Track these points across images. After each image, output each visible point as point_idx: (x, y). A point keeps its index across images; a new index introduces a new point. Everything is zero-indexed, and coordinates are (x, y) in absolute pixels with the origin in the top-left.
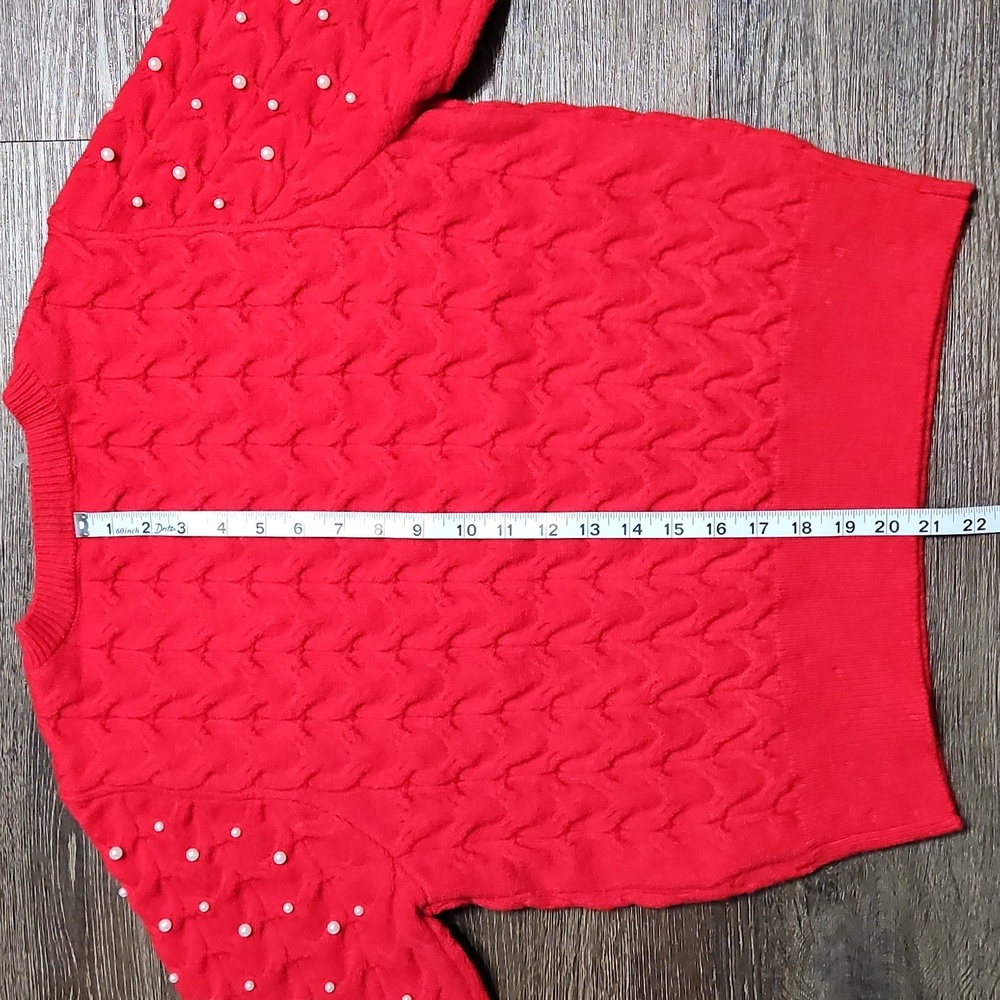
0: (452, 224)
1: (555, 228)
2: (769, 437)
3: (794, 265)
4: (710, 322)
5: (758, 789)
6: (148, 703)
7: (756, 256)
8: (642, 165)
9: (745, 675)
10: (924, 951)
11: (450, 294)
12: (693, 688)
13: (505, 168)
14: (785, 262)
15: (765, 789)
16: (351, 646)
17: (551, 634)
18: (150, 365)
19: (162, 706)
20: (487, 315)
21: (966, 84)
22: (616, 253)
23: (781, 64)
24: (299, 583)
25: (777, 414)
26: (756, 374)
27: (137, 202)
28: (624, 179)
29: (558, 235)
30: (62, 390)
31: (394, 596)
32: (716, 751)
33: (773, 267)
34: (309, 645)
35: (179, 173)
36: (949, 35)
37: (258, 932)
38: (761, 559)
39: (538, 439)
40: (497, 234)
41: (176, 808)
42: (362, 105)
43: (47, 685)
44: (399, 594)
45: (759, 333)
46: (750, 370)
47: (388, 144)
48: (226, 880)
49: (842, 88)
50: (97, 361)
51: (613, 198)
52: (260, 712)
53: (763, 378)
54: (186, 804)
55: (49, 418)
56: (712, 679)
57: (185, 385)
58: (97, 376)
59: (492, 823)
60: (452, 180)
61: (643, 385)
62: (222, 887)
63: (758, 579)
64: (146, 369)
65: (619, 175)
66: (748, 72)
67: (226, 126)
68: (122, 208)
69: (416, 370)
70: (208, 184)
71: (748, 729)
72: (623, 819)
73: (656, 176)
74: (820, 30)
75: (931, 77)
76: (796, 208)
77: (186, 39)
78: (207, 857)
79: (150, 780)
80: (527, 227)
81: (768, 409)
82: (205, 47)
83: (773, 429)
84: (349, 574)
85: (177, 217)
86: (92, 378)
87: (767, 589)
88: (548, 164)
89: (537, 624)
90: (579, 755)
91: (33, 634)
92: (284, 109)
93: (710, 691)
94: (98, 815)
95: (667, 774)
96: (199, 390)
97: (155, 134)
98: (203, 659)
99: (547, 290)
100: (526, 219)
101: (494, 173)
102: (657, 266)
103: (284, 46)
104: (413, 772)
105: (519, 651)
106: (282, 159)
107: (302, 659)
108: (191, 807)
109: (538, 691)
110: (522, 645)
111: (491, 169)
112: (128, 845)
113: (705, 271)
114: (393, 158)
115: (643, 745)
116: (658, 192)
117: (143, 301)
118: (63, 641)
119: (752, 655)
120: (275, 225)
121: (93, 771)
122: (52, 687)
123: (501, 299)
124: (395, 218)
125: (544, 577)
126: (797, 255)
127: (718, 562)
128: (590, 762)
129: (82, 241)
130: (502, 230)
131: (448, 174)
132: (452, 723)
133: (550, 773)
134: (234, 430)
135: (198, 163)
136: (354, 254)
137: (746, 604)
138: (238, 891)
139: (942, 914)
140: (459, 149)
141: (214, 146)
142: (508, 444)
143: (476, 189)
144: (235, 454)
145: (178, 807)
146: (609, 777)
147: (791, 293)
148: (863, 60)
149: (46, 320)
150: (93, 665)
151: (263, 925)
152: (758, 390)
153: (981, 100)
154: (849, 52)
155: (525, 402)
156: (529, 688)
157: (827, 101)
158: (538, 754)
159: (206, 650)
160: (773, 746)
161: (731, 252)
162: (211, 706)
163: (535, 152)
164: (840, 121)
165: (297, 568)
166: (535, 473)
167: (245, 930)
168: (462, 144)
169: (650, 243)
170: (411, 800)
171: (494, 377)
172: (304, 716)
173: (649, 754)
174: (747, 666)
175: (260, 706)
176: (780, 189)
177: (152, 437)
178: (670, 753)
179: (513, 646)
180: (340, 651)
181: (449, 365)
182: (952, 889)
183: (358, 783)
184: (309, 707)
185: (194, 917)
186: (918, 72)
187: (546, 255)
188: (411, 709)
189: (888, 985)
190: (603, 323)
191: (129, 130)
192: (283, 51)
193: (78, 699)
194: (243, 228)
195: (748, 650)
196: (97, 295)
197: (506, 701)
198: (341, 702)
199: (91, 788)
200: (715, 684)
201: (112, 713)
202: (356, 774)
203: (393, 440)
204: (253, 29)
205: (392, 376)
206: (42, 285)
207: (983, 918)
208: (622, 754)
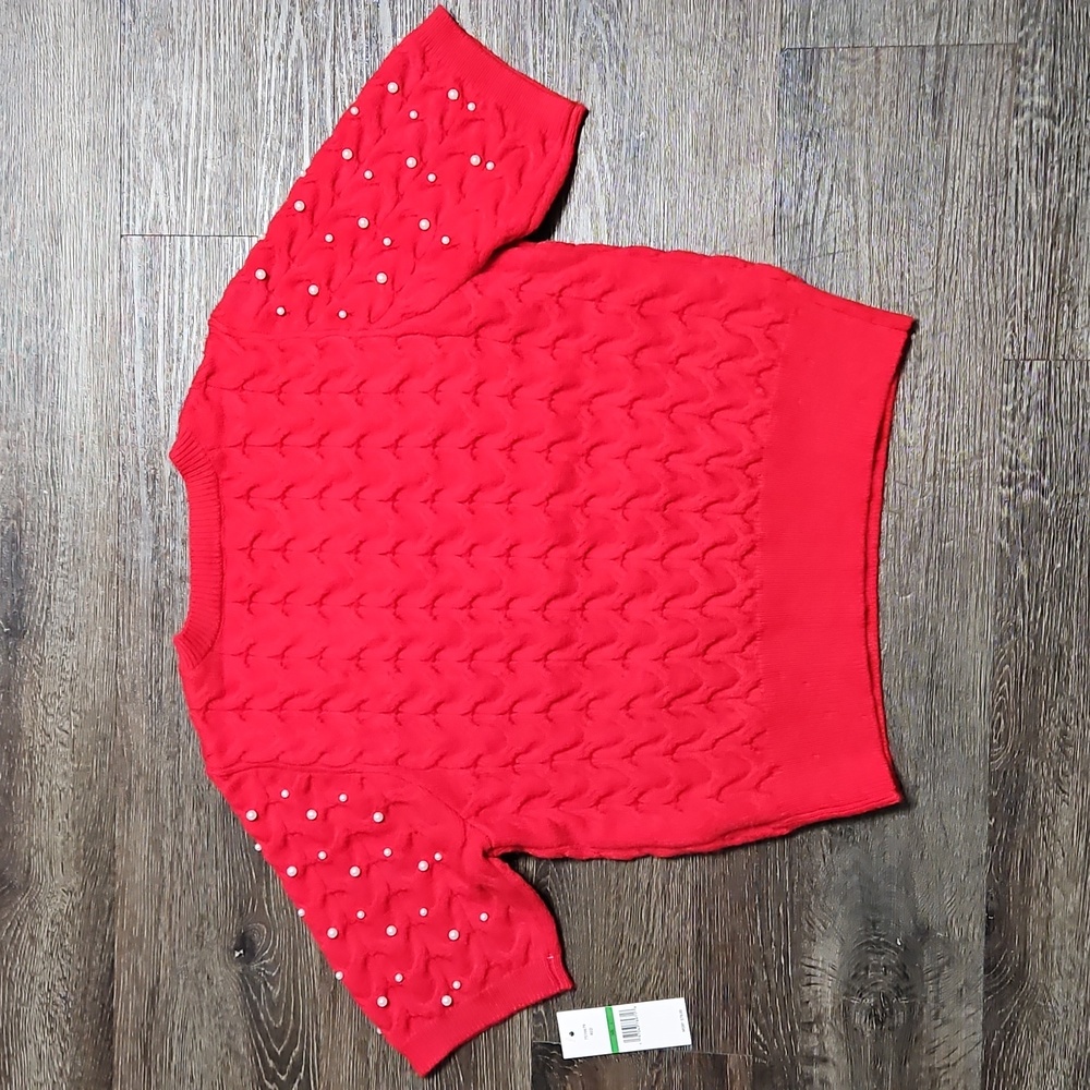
0: (520, 334)
1: (598, 339)
2: (753, 503)
3: (776, 372)
4: (712, 414)
5: (745, 774)
6: (275, 699)
7: (749, 364)
8: (665, 291)
9: (736, 687)
10: (919, 883)
11: (518, 388)
12: (696, 696)
13: (561, 291)
14: (770, 368)
15: (750, 775)
16: (433, 657)
17: (588, 652)
18: (285, 437)
19: (286, 700)
20: (545, 403)
21: (969, 219)
22: (645, 357)
23: (830, 199)
24: (395, 608)
25: (760, 486)
26: (745, 455)
27: (281, 311)
28: (651, 302)
29: (600, 344)
30: (216, 453)
31: (469, 619)
32: (713, 745)
33: (760, 372)
34: (401, 655)
35: (313, 290)
36: (957, 181)
37: (365, 873)
38: (747, 598)
39: (582, 501)
40: (555, 342)
41: (298, 779)
42: (454, 246)
43: (199, 684)
44: (472, 617)
45: (748, 424)
46: (740, 452)
47: (473, 276)
48: (339, 835)
49: (876, 219)
50: (244, 432)
51: (642, 316)
52: (362, 706)
53: (750, 458)
54: (307, 775)
55: (205, 474)
56: (710, 690)
57: (312, 453)
58: (244, 444)
59: (540, 796)
60: (520, 301)
61: (660, 460)
62: (335, 840)
63: (745, 613)
64: (282, 439)
65: (647, 299)
66: (804, 203)
67: (352, 255)
68: (269, 314)
69: (491, 445)
70: (335, 300)
71: (738, 729)
72: (641, 795)
73: (675, 301)
74: (860, 174)
75: (943, 213)
76: (779, 327)
77: (325, 187)
78: (324, 816)
79: (277, 758)
80: (577, 336)
81: (753, 482)
82: (339, 195)
83: (756, 498)
84: (434, 601)
85: (310, 323)
86: (240, 444)
87: (750, 621)
88: (593, 289)
89: (577, 645)
90: (608, 745)
91: (189, 645)
92: (395, 245)
93: (709, 699)
94: (236, 787)
95: (676, 761)
96: (322, 457)
97: (296, 260)
98: (319, 665)
99: (590, 385)
100: (576, 331)
101: (553, 295)
102: (674, 369)
103: (399, 198)
104: (480, 756)
105: (564, 664)
106: (393, 283)
107: (396, 667)
108: (310, 778)
109: (576, 696)
110: (565, 660)
111: (550, 292)
112: (261, 809)
113: (710, 373)
114: (476, 286)
115: (657, 739)
116: (676, 312)
117: (281, 387)
118: (210, 649)
119: (741, 672)
120: (385, 332)
121: (233, 752)
122: (202, 685)
123: (555, 392)
124: (477, 330)
125: (583, 609)
126: (779, 364)
127: (713, 600)
128: (617, 750)
129: (237, 340)
130: (558, 339)
131: (517, 297)
132: (510, 719)
133: (585, 759)
134: (349, 488)
135: (328, 283)
136: (445, 354)
137: (735, 633)
138: (348, 842)
139: (934, 855)
140: (526, 278)
141: (340, 272)
142: (558, 504)
143: (539, 308)
144: (349, 507)
145: (300, 778)
146: (631, 762)
147: (774, 393)
148: (891, 199)
149: (207, 399)
150: (233, 668)
151: (368, 867)
152: (747, 467)
153: (980, 232)
154: (881, 192)
155: (572, 471)
156: (570, 694)
157: (864, 227)
158: (576, 744)
159: (321, 658)
160: (757, 742)
161: (730, 359)
162: (325, 701)
163: (584, 280)
164: (873, 243)
165: (394, 596)
166: (578, 527)
167: (355, 871)
168: (528, 274)
169: (671, 351)
170: (478, 777)
171: (549, 452)
172: (396, 711)
173: (662, 746)
174: (737, 680)
175: (363, 702)
176: (768, 312)
177: (285, 492)
178: (678, 745)
179: (559, 660)
180: (426, 660)
181: (515, 442)
182: (943, 835)
183: (436, 763)
184: (401, 703)
185: (314, 864)
186: (933, 209)
187: (591, 359)
188: (479, 708)
189: (890, 909)
190: (632, 412)
191: (277, 256)
192: (398, 201)
193: (221, 695)
194: (360, 333)
195: (738, 669)
196: (246, 381)
197: (552, 703)
198: (425, 701)
199: (232, 765)
200: (713, 694)
201: (248, 706)
202: (436, 757)
203: (471, 499)
204: (377, 184)
205: (472, 449)
206: (205, 372)
207: (965, 857)
208: (641, 745)
